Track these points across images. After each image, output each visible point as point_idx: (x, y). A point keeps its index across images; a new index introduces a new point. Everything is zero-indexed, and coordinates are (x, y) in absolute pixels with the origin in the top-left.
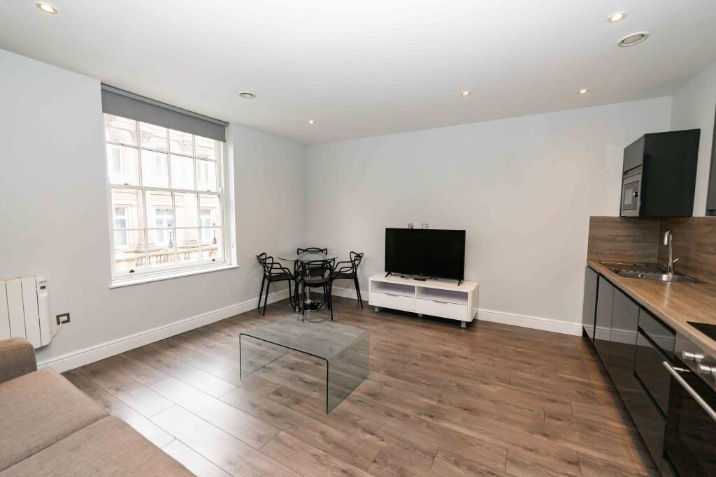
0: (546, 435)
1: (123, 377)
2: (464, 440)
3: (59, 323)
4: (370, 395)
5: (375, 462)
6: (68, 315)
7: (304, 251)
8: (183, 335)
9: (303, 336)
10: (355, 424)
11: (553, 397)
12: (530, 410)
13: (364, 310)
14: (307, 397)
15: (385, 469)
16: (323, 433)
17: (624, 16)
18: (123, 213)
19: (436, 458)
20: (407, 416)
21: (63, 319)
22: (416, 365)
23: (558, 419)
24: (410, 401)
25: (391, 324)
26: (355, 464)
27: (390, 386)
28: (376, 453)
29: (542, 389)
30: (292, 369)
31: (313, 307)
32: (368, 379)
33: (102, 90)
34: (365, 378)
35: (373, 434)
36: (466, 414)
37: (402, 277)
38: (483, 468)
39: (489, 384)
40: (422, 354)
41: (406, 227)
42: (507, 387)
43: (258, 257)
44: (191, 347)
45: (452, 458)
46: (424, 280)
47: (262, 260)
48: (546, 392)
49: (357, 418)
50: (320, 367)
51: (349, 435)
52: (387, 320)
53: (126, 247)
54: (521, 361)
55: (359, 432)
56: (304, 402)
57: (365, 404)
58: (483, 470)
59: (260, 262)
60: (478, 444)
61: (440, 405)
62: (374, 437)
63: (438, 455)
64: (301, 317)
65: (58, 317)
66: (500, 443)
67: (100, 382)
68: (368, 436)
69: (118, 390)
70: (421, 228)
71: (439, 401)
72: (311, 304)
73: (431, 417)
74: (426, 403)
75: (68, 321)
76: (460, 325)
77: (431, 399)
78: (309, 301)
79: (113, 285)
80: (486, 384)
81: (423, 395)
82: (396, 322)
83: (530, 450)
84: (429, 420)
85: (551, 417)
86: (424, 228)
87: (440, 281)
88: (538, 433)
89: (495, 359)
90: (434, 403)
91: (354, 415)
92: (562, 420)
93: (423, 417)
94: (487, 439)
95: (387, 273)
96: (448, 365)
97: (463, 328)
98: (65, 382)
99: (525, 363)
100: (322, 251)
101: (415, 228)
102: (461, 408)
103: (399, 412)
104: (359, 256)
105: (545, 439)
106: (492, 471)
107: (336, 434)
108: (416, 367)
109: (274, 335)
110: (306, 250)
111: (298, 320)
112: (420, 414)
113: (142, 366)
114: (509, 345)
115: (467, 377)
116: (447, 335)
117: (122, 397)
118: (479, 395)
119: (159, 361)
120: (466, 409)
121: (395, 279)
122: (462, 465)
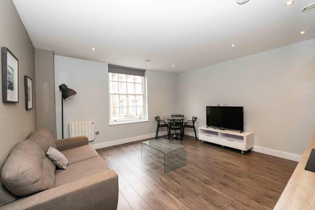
0: (258, 202)
1: (110, 153)
2: (215, 193)
3: (96, 134)
4: (184, 171)
5: (174, 191)
6: (98, 132)
7: (175, 116)
8: (130, 143)
9: (168, 148)
10: (173, 179)
11: (275, 189)
12: (256, 191)
13: (197, 142)
14: (160, 167)
15: (177, 194)
16: (161, 179)
17: (293, 2)
18: (122, 103)
19: (199, 196)
20: (195, 181)
21: (97, 133)
22: (209, 164)
23: (270, 198)
24: (199, 176)
25: (206, 148)
26: (167, 190)
27: (193, 170)
28: (176, 189)
29: (270, 185)
30: (159, 158)
31: (176, 138)
32: (186, 166)
33: (109, 66)
34: (185, 165)
35: (178, 183)
36: (221, 185)
37: (214, 128)
38: (217, 204)
39: (241, 178)
40: (214, 161)
41: (217, 106)
42: (250, 180)
43: (156, 118)
44: (130, 147)
45: (206, 198)
46: (224, 130)
47: (157, 119)
48: (272, 186)
49: (175, 177)
50: (170, 159)
51: (169, 181)
52: (205, 146)
53: (123, 115)
54: (267, 172)
55: (173, 182)
56: (159, 169)
57: (181, 174)
58: (217, 205)
59: (156, 120)
60: (220, 196)
61: (211, 180)
62: (178, 184)
63: (200, 195)
64: (169, 141)
65: (96, 133)
66: (231, 199)
67: (104, 153)
68: (176, 183)
69: (108, 156)
70: (223, 106)
71: (212, 179)
72: (176, 137)
73: (205, 183)
74: (205, 178)
75: (98, 134)
76: (241, 152)
77: (209, 177)
78: (175, 136)
79: (110, 124)
80: (239, 177)
81: (206, 175)
82: (210, 148)
83: (245, 205)
84: (203, 184)
85: (267, 196)
86: (225, 106)
87: (232, 131)
88: (254, 200)
89: (252, 168)
90: (209, 179)
91: (174, 176)
92: (272, 199)
93: (201, 183)
94: (226, 196)
95: (207, 126)
96: (224, 167)
97: (242, 154)
98: (96, 151)
99: (269, 173)
100: (182, 116)
101: (220, 106)
102: (220, 183)
103: (192, 179)
104: (196, 118)
105: (256, 203)
106: (220, 206)
107: (165, 180)
108: (209, 165)
109: (158, 146)
110: (176, 116)
111: (168, 142)
112: (200, 181)
113: (115, 150)
114: (264, 164)
115: (232, 173)
116: (232, 155)
117: (108, 158)
118: (233, 181)
119: (120, 150)
120: (222, 184)
121: (211, 129)
122: (208, 201)
